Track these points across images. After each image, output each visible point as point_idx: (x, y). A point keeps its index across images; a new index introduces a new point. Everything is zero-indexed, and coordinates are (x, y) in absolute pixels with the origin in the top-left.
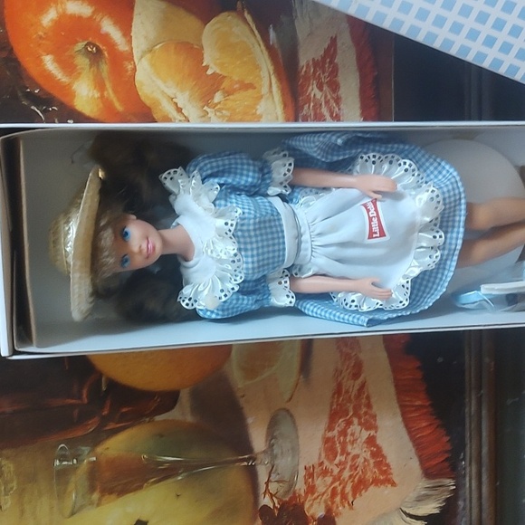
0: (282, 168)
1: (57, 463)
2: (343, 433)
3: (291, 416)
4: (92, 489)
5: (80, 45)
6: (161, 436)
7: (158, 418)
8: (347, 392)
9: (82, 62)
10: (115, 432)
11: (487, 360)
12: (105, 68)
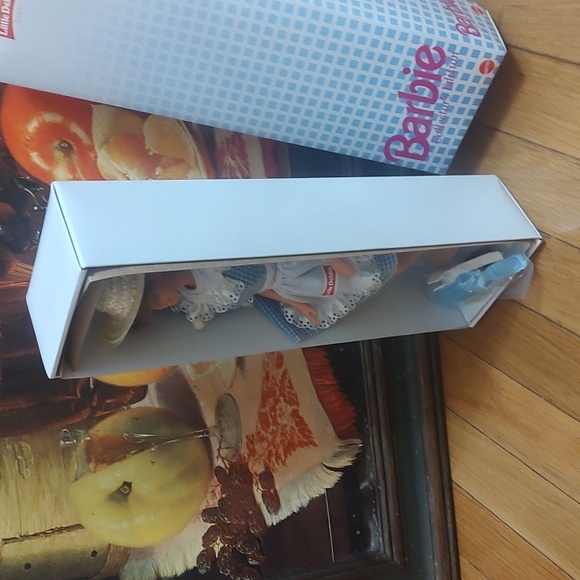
1: (62, 443)
2: (273, 409)
3: (233, 399)
4: (89, 460)
5: (56, 143)
6: (136, 419)
7: (133, 406)
8: (273, 378)
9: (58, 154)
10: (103, 418)
12: (75, 158)
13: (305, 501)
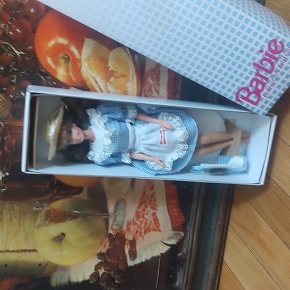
0: (132, 113)
1: (35, 208)
2: (144, 210)
3: (125, 201)
4: (46, 219)
5: (62, 55)
6: (74, 203)
7: (74, 196)
8: (147, 195)
9: (62, 61)
10: (57, 200)
11: (202, 190)
12: (70, 64)
13: (149, 257)
